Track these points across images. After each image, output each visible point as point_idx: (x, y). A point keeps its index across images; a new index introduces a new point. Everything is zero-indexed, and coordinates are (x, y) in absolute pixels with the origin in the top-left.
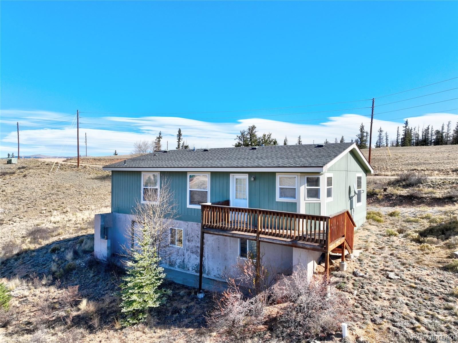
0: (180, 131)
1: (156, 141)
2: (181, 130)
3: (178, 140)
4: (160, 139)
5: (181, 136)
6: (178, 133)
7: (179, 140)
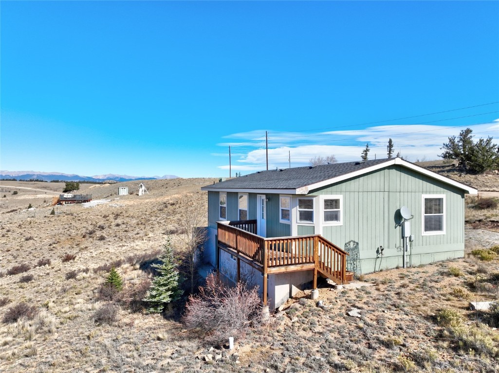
0: (390, 142)
1: (363, 155)
2: (392, 140)
3: (388, 152)
4: (368, 152)
5: (392, 147)
6: (388, 144)
7: (390, 151)
